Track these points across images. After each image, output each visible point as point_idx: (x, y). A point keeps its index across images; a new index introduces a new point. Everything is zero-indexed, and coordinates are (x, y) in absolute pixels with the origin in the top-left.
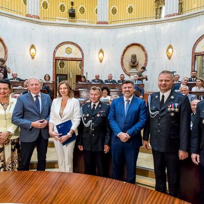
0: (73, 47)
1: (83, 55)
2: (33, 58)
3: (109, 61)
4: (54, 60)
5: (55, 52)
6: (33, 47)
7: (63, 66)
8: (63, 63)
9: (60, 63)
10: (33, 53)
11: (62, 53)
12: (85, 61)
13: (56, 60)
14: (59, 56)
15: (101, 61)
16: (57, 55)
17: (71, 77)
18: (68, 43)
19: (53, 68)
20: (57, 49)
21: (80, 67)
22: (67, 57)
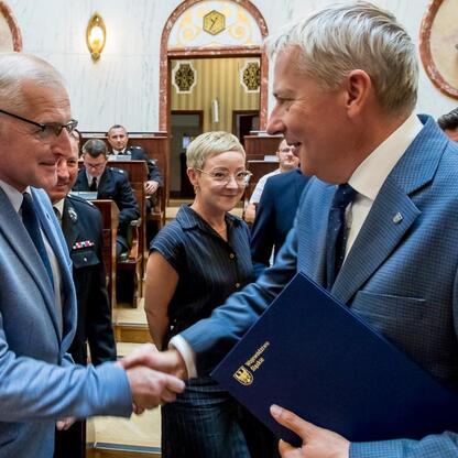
2: (96, 58)
4: (162, 59)
5: (166, 32)
6: (95, 20)
7: (190, 82)
8: (190, 73)
9: (180, 74)
10: (96, 42)
11: (188, 34)
13: (170, 58)
14: (180, 47)
16: (175, 42)
17: (217, 120)
19: (161, 86)
20: (174, 22)
21: (247, 82)
22: (208, 46)
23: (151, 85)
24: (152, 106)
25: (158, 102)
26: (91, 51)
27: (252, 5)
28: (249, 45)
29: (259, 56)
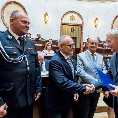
0: (76, 16)
1: (83, 21)
2: (46, 23)
3: (102, 27)
4: (61, 25)
5: (62, 19)
6: (46, 14)
11: (67, 20)
12: (84, 26)
14: (65, 22)
15: (96, 27)
16: (63, 21)
18: (72, 12)
19: (61, 31)
20: (64, 17)
21: (71, 31)
22: (71, 23)
23: (59, 30)
24: (59, 35)
25: (60, 34)
26: (45, 21)
27: (80, 15)
28: (80, 24)
29: (81, 26)
